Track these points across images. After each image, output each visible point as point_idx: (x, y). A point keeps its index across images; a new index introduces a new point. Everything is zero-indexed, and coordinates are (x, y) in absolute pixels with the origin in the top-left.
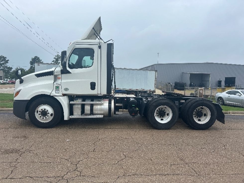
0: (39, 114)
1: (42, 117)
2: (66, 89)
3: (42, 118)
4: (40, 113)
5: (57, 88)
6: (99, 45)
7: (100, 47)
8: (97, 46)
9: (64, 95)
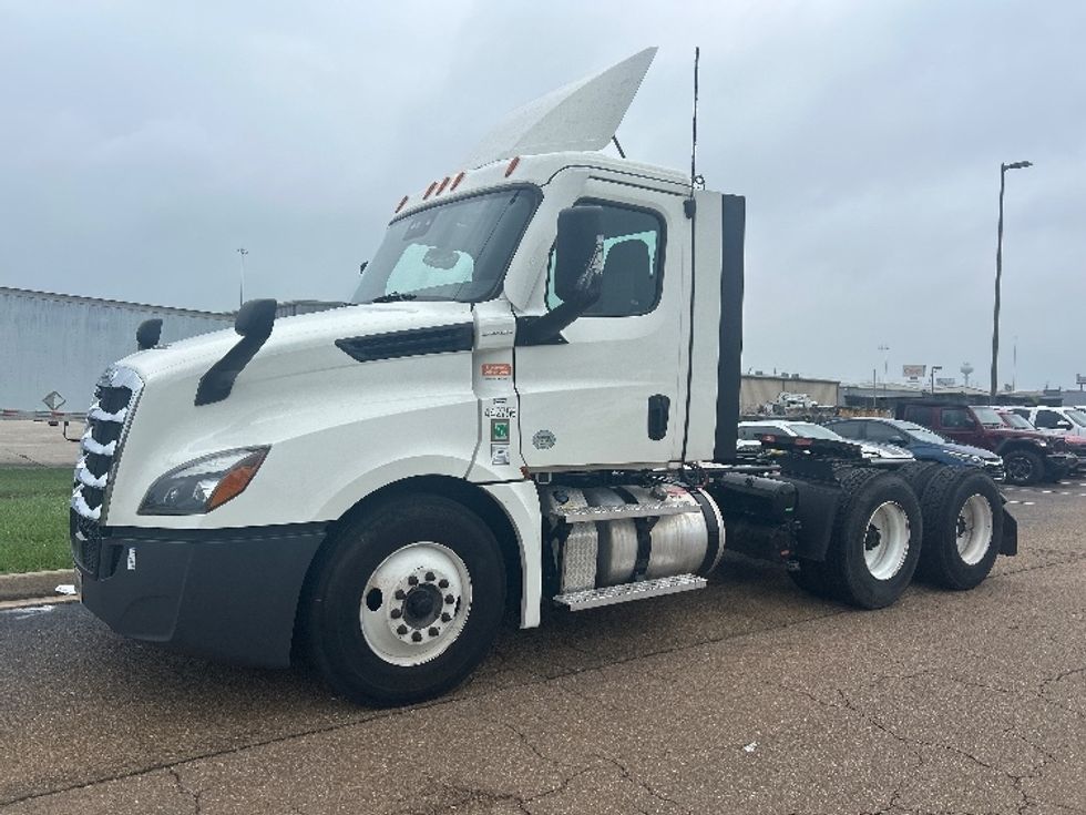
0: (395, 614)
1: (411, 630)
2: (545, 439)
3: (407, 638)
4: (399, 605)
5: (500, 431)
6: (687, 198)
7: (690, 209)
8: (681, 200)
9: (529, 474)
